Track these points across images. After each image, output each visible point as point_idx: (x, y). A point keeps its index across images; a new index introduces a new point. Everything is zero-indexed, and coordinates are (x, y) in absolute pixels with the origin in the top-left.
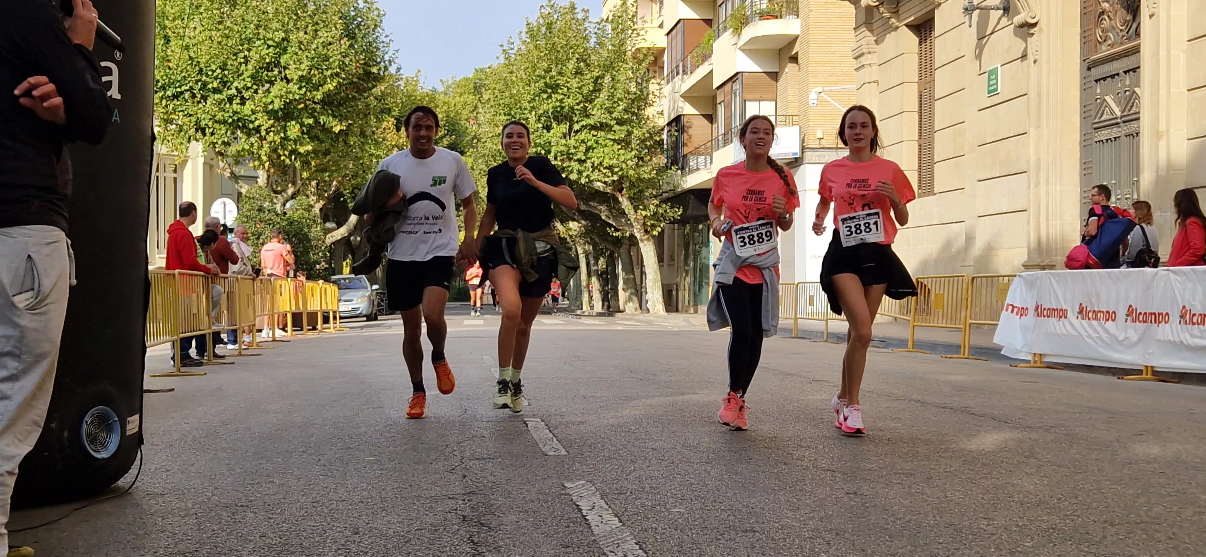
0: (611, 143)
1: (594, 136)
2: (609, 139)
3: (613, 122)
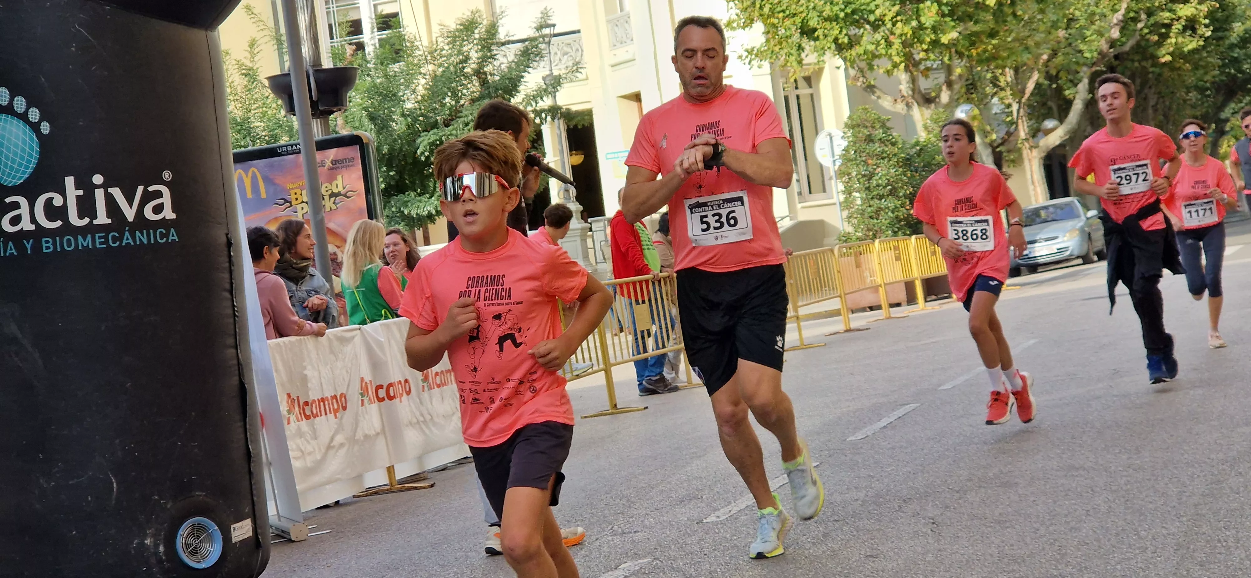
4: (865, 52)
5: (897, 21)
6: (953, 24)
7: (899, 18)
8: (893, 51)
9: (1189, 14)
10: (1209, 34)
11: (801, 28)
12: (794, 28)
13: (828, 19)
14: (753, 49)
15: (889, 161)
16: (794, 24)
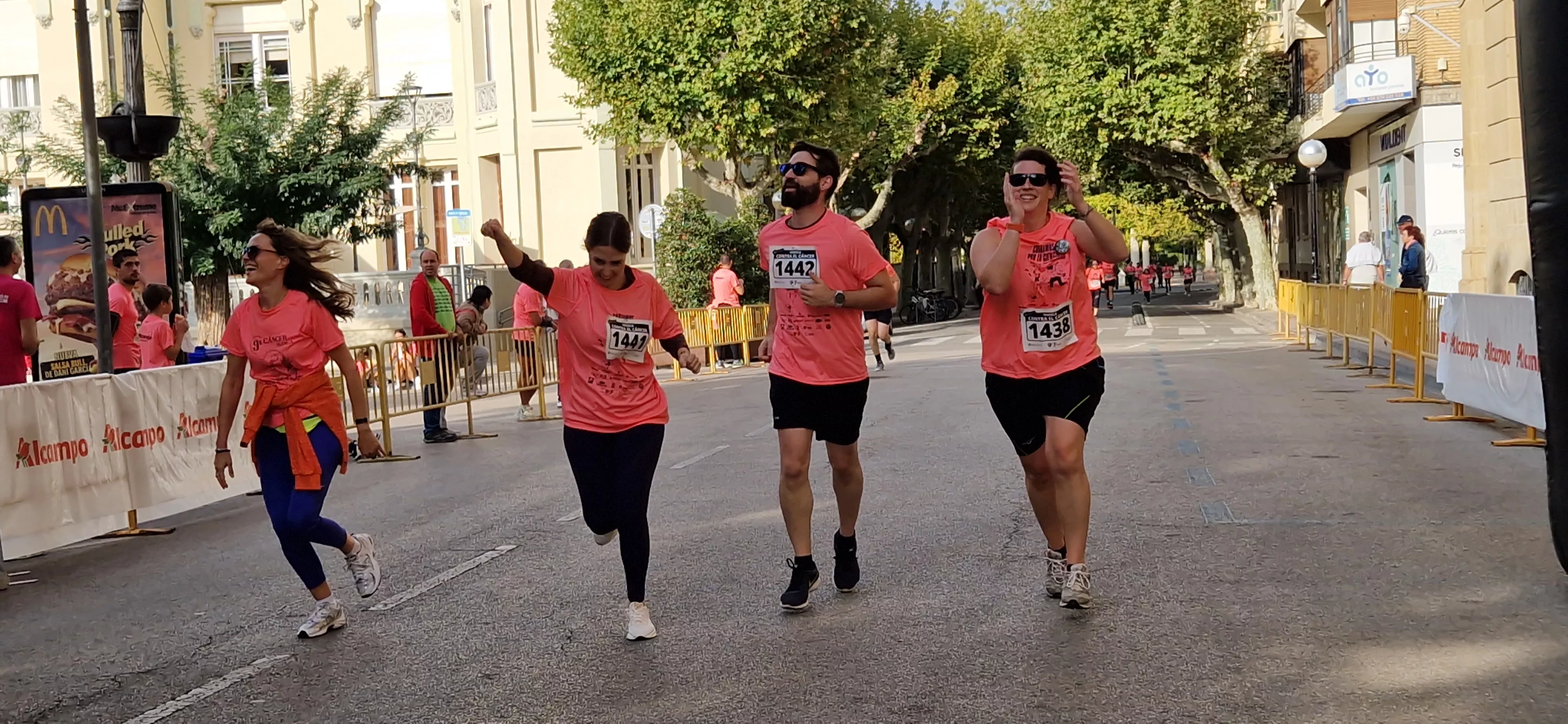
0: (1185, 89)
1: (1163, 81)
2: (1182, 84)
3: (1187, 61)
4: (695, 138)
5: (723, 114)
6: (772, 120)
7: (724, 111)
8: (718, 139)
9: (983, 128)
10: (997, 146)
11: (640, 111)
12: (633, 111)
13: (665, 106)
14: (598, 126)
15: (702, 237)
16: (635, 107)
